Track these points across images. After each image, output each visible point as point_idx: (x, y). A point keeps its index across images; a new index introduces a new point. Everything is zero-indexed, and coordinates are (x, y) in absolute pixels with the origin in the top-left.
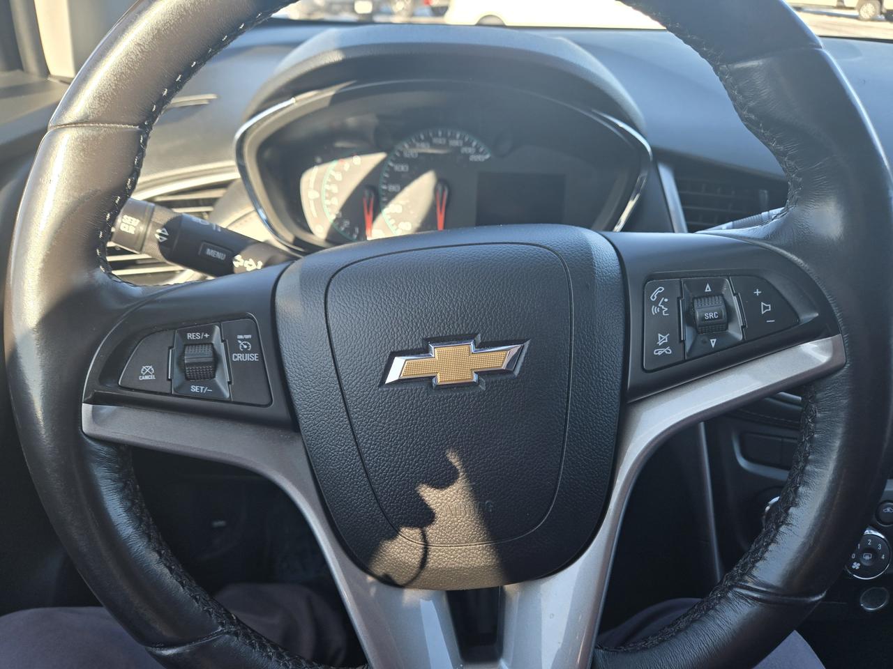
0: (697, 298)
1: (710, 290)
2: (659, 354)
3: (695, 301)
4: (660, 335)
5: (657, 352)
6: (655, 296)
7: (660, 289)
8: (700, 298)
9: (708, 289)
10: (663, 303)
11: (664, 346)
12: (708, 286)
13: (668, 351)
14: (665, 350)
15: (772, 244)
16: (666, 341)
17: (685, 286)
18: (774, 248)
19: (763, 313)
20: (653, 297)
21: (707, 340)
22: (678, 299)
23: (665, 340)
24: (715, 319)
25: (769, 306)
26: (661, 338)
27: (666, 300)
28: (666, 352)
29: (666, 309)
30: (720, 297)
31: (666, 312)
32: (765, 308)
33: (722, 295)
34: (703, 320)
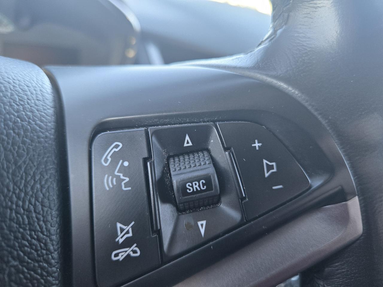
0: (173, 157)
1: (190, 144)
2: (121, 258)
3: (172, 160)
4: (119, 225)
5: (117, 255)
6: (109, 158)
7: (117, 146)
8: (178, 155)
9: (188, 142)
10: (123, 170)
11: (127, 243)
12: (187, 138)
13: (134, 252)
14: (129, 251)
15: (267, 75)
16: (130, 234)
17: (154, 140)
18: (275, 82)
19: (267, 175)
20: (106, 160)
21: (192, 223)
22: (145, 160)
23: (128, 232)
24: (202, 191)
25: (274, 164)
26: (122, 230)
27: (126, 164)
28: (132, 254)
29: (127, 179)
30: (206, 153)
31: (126, 185)
32: (270, 168)
33: (208, 151)
34: (184, 195)
